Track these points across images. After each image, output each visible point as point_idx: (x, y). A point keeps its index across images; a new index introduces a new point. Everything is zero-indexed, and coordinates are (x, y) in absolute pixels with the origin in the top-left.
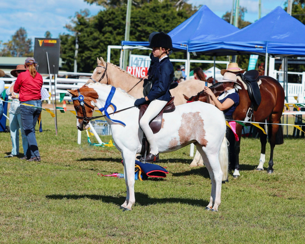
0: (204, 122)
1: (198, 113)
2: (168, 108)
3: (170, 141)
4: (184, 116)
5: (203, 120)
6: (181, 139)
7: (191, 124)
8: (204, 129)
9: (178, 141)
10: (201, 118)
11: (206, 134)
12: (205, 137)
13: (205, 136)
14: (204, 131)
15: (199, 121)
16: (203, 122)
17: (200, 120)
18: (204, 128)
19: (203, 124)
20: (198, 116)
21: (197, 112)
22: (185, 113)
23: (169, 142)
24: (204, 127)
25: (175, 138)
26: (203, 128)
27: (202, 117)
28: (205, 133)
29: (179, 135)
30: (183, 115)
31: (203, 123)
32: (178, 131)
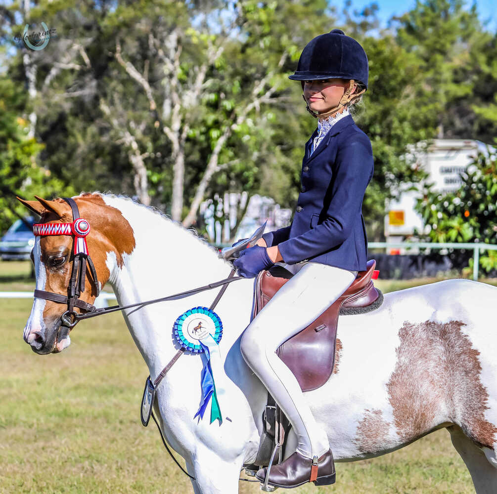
0: (480, 358)
1: (459, 324)
2: (356, 299)
3: (360, 423)
4: (407, 334)
5: (476, 353)
6: (397, 417)
7: (432, 364)
8: (480, 386)
9: (388, 425)
10: (470, 344)
11: (490, 402)
12: (486, 412)
13: (485, 408)
14: (481, 392)
15: (463, 357)
16: (478, 357)
17: (464, 353)
18: (481, 382)
19: (478, 367)
20: (459, 335)
21: (452, 323)
22: (412, 323)
23: (358, 425)
24: (481, 376)
25: (378, 413)
26: (477, 379)
27: (472, 338)
28: (485, 399)
29: (392, 404)
30: (405, 329)
31: (479, 363)
32: (386, 388)
